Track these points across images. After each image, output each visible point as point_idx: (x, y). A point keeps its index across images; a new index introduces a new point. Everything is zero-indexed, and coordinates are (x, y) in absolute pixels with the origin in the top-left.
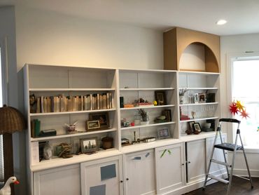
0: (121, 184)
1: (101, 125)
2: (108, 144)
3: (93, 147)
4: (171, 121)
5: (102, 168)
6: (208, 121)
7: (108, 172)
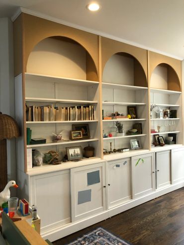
0: (104, 189)
1: (83, 135)
2: (90, 153)
3: (77, 155)
4: (141, 133)
5: (88, 174)
6: (170, 135)
7: (93, 178)
